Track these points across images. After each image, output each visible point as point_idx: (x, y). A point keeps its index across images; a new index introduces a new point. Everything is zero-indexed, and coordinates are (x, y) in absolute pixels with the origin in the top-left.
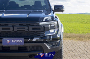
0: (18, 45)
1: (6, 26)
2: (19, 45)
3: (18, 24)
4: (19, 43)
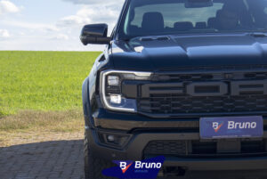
0: (244, 136)
1: (204, 81)
2: (248, 136)
3: (241, 73)
4: (247, 130)
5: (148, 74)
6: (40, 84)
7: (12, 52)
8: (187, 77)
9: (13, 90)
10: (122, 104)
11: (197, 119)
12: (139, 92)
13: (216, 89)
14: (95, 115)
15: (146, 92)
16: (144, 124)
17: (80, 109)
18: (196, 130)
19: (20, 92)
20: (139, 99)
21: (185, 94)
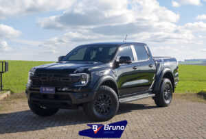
8: (41, 75)
13: (46, 79)
18: (39, 90)
21: (39, 79)
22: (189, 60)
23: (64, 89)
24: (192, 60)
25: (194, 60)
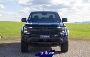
3: (47, 28)
4: (48, 37)
5: (32, 27)
6: (12, 31)
7: (3, 21)
8: (38, 28)
9: (4, 32)
10: (27, 32)
11: (39, 35)
12: (30, 31)
13: (43, 30)
14: (23, 34)
15: (31, 31)
16: (31, 36)
17: (20, 33)
18: (39, 37)
19: (6, 33)
20: (30, 32)
21: (38, 31)
22: (84, 22)
23: (55, 36)
24: (86, 22)
25: (87, 22)
